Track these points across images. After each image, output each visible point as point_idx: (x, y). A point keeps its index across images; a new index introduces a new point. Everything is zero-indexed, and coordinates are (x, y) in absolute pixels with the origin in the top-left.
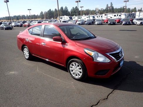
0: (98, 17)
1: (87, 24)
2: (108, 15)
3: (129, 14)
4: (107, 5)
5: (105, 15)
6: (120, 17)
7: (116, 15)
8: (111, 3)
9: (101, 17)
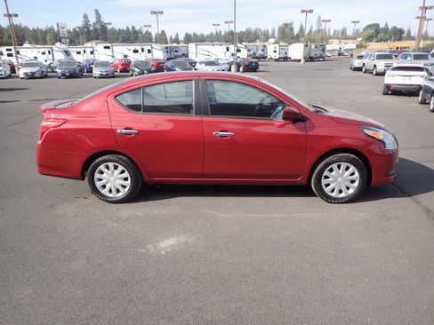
0: (79, 53)
1: (64, 75)
2: (115, 48)
3: (167, 48)
4: (85, 16)
5: (106, 48)
6: (150, 55)
7: (139, 48)
8: (97, 11)
9: (92, 53)
